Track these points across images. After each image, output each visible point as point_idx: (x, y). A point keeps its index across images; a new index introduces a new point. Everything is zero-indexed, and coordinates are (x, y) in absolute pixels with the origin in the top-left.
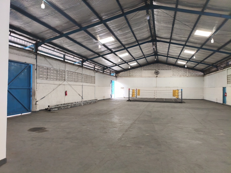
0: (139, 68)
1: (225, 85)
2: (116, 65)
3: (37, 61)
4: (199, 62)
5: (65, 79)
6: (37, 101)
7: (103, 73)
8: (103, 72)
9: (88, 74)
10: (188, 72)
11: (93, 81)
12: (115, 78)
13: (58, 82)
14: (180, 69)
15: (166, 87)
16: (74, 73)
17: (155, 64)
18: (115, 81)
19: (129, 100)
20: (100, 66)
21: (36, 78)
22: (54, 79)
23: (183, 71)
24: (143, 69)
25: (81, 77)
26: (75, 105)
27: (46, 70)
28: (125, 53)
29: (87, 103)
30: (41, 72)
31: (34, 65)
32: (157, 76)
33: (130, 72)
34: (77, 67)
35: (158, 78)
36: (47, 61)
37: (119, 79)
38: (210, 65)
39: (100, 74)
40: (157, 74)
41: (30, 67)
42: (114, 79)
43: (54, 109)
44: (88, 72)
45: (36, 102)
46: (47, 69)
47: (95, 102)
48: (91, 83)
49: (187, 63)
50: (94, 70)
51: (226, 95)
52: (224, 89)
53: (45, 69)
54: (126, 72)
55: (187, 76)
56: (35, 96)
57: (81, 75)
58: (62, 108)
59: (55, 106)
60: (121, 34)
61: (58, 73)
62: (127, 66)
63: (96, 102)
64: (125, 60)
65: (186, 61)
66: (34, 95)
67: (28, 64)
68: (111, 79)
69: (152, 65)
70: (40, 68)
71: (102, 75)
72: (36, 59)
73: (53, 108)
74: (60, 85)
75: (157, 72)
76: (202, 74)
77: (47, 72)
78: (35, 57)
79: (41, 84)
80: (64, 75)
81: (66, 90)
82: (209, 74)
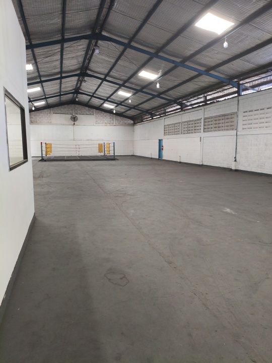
0: (46, 110)
1: (161, 137)
4: (131, 107)
10: (115, 120)
14: (106, 114)
15: (88, 140)
17: (70, 106)
23: (108, 118)
24: (52, 112)
28: (36, 87)
32: (74, 124)
35: (75, 126)
38: (143, 112)
40: (74, 121)
49: (116, 106)
51: (163, 149)
52: (160, 141)
55: (114, 124)
62: (30, 107)
65: (115, 105)
69: (66, 106)
75: (74, 118)
76: (132, 122)
82: (141, 123)
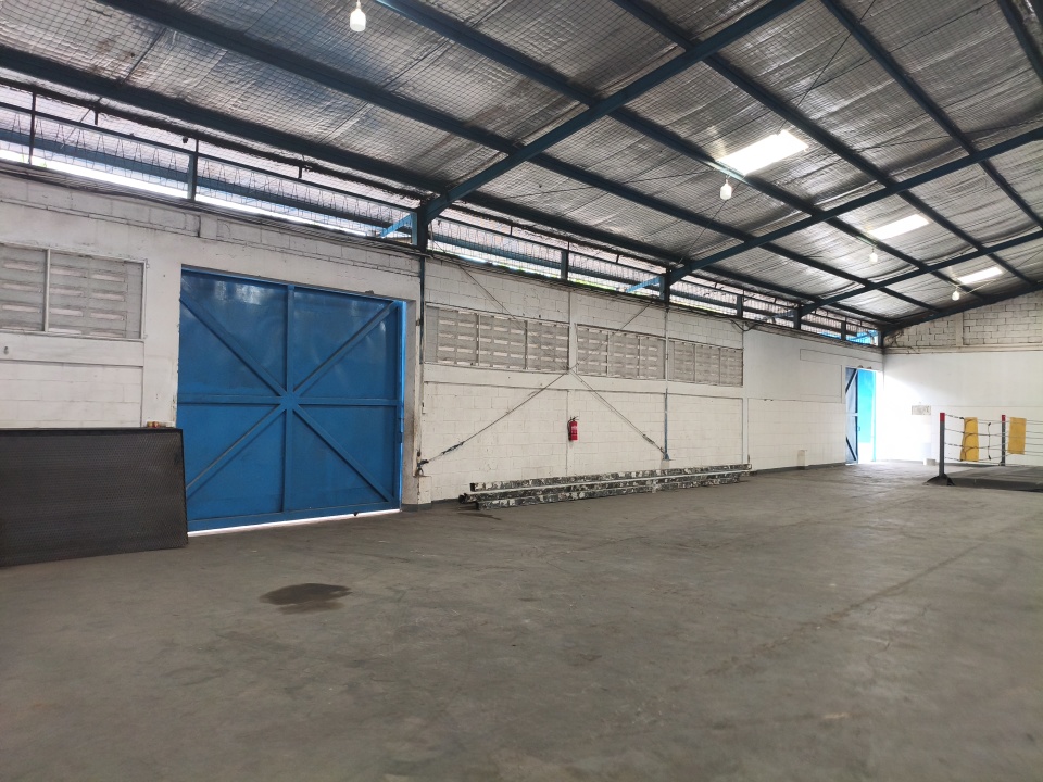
0: (1022, 300)
2: (868, 285)
3: (426, 286)
5: (568, 363)
6: (426, 462)
7: (796, 331)
8: (798, 327)
9: (702, 339)
11: (728, 371)
12: (877, 356)
13: (532, 379)
16: (620, 334)
18: (878, 375)
19: (942, 479)
20: (777, 297)
21: (421, 358)
22: (509, 365)
25: (661, 354)
26: (611, 485)
27: (470, 322)
28: (901, 218)
29: (685, 479)
30: (443, 332)
31: (411, 302)
33: (968, 323)
34: (635, 308)
36: (476, 283)
37: (898, 359)
39: (775, 337)
41: (396, 312)
42: (871, 364)
43: (495, 502)
44: (699, 331)
45: (419, 465)
46: (474, 319)
47: (737, 478)
48: (718, 383)
50: (739, 316)
53: (462, 321)
54: (941, 324)
56: (416, 439)
57: (661, 344)
58: (538, 499)
59: (502, 487)
60: (842, 110)
61: (529, 334)
62: (944, 291)
63: (741, 479)
64: (917, 256)
66: (412, 434)
67: (387, 301)
68: (847, 363)
70: (441, 314)
71: (788, 340)
72: (422, 275)
73: (493, 497)
74: (542, 389)
77: (474, 332)
78: (416, 268)
79: (446, 386)
80: (561, 346)
81: (572, 414)
